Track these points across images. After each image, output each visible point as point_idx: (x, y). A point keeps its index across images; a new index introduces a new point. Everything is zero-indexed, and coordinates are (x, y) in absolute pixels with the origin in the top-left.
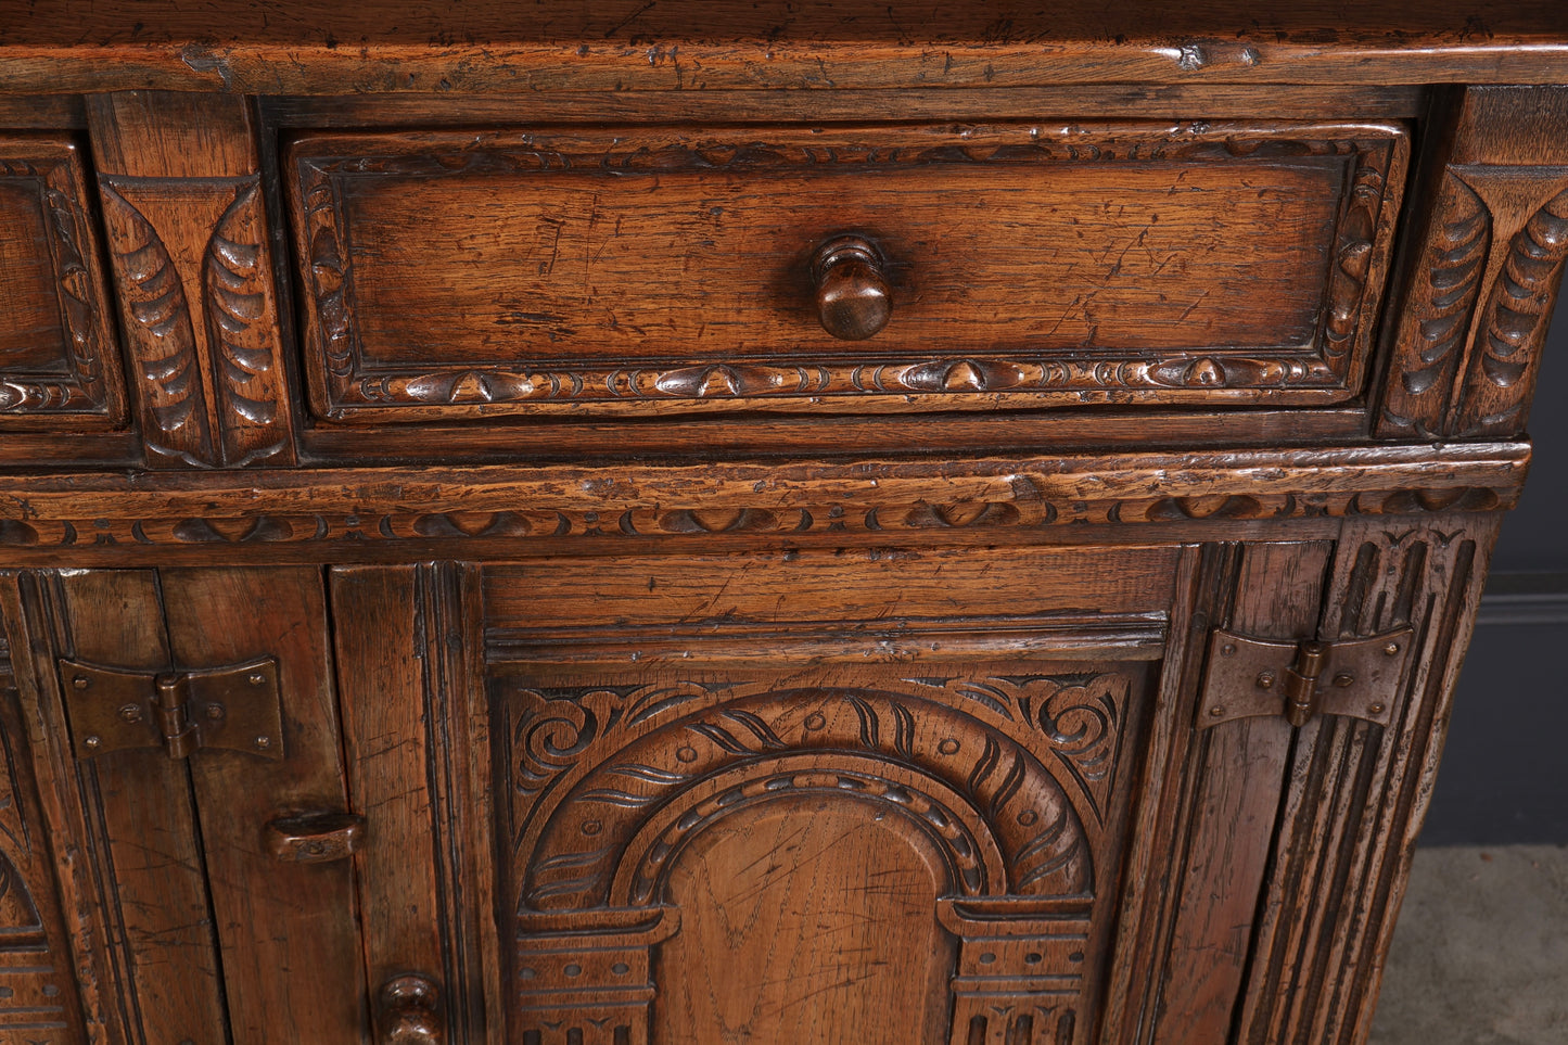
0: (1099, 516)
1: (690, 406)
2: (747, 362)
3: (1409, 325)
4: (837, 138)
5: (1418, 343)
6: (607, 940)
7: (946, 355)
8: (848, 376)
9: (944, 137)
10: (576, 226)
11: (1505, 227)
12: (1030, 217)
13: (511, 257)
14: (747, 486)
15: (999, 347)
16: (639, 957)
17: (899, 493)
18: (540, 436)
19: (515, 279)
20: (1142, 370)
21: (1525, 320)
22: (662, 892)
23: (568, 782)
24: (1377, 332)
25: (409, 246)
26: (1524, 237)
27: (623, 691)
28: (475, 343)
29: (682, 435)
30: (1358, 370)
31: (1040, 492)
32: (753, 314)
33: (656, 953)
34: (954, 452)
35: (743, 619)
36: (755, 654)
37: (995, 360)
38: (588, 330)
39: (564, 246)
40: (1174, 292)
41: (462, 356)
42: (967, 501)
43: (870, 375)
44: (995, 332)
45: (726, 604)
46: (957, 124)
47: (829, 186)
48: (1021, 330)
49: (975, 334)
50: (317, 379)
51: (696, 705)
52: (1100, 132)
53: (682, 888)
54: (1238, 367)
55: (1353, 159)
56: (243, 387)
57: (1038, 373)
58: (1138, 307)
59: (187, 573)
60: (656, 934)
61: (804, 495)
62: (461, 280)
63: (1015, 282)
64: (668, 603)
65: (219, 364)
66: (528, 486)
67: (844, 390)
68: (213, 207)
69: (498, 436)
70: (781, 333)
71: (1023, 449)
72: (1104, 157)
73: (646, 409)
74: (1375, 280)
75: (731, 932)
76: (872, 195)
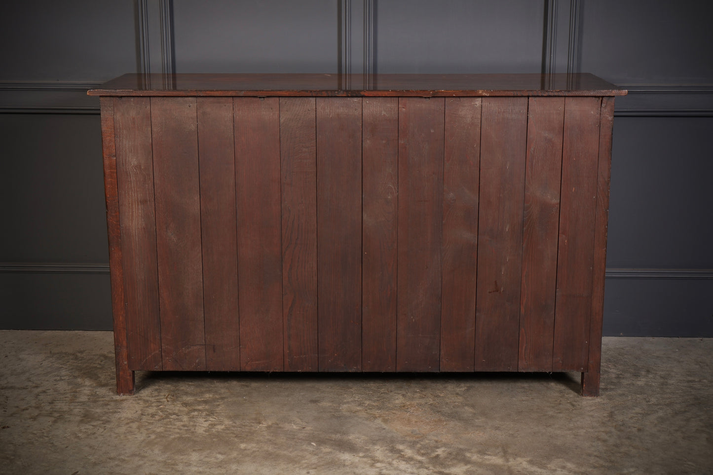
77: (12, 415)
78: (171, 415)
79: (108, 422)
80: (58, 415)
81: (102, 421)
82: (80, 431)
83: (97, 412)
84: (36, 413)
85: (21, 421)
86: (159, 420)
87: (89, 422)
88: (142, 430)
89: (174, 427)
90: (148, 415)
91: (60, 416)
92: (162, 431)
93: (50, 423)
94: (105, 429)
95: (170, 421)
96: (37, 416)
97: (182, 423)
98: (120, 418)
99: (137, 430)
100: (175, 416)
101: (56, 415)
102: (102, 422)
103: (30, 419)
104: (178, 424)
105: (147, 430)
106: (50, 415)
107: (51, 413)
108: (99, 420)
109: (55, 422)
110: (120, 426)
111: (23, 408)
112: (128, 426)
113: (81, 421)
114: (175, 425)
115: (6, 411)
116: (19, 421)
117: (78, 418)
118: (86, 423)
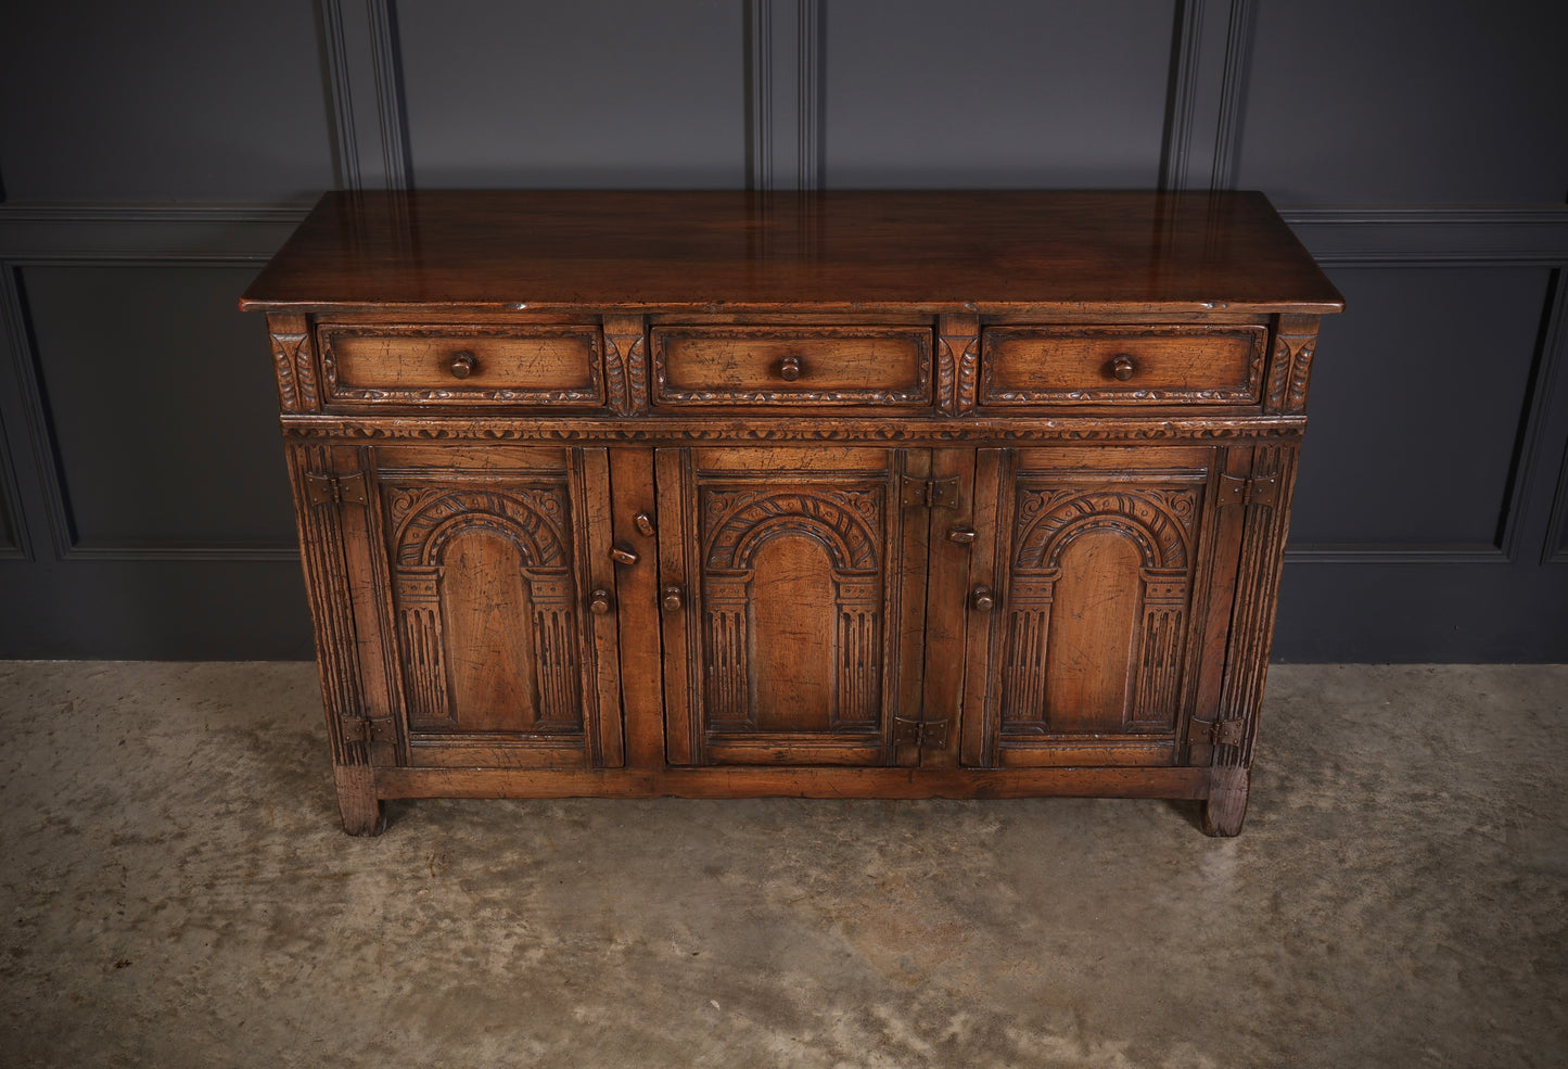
0: (1188, 435)
1: (1079, 402)
2: (1093, 391)
3: (1270, 380)
4: (1120, 328)
5: (1275, 384)
6: (1040, 579)
7: (1148, 389)
8: (1120, 395)
9: (1148, 328)
10: (1052, 352)
11: (1294, 352)
12: (1169, 351)
13: (1034, 361)
14: (1093, 424)
15: (1161, 387)
16: (1049, 587)
17: (1134, 427)
18: (1039, 410)
19: (1034, 367)
20: (1199, 395)
21: (1302, 379)
22: (1058, 564)
23: (1034, 522)
24: (1262, 383)
25: (1009, 357)
26: (1299, 355)
27: (1053, 491)
28: (1022, 384)
29: (1076, 410)
30: (1258, 394)
31: (1172, 427)
32: (1095, 377)
33: (1054, 584)
34: (1149, 416)
35: (1089, 468)
36: (1091, 479)
37: (1159, 392)
38: (1052, 381)
39: (1048, 358)
40: (1207, 372)
41: (1018, 388)
42: (1152, 430)
43: (1126, 395)
44: (1159, 383)
45: (1084, 462)
46: (1151, 324)
47: (1116, 342)
48: (1166, 383)
49: (1154, 383)
50: (982, 394)
51: (1072, 497)
52: (1187, 327)
53: (1064, 564)
54: (1224, 394)
55: (1254, 335)
56: (965, 394)
57: (1171, 395)
58: (1198, 377)
59: (940, 449)
60: (1055, 578)
61: (1108, 427)
62: (1021, 367)
63: (1164, 368)
64: (1067, 462)
65: (960, 387)
66: (1036, 423)
67: (1120, 398)
68: (966, 344)
69: (1028, 410)
70: (1103, 383)
71: (1167, 416)
72: (1188, 334)
73: (1066, 403)
74: (1261, 368)
75: (1077, 578)
76: (1129, 344)
77: (134, 927)
78: (441, 920)
79: (319, 943)
80: (224, 923)
81: (308, 939)
82: (267, 973)
83: (298, 913)
84: (181, 916)
85: (152, 944)
86: (419, 936)
87: (284, 943)
88: (387, 965)
89: (446, 956)
90: (397, 920)
91: (227, 926)
92: (425, 969)
93: (208, 950)
94: (315, 967)
95: (439, 939)
96: (183, 927)
97: (462, 945)
98: (342, 931)
99: (377, 966)
100: (447, 921)
101: (220, 923)
102: (306, 944)
103: (169, 937)
104: (456, 945)
105: (396, 965)
106: (206, 925)
107: (210, 919)
108: (302, 937)
109: (218, 945)
110: (343, 957)
111: (155, 901)
112: (358, 955)
113: (269, 943)
114: (449, 950)
115: (121, 913)
116: (148, 942)
117: (263, 933)
118: (278, 948)
